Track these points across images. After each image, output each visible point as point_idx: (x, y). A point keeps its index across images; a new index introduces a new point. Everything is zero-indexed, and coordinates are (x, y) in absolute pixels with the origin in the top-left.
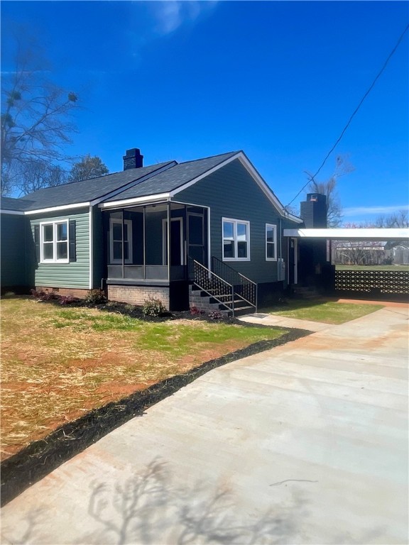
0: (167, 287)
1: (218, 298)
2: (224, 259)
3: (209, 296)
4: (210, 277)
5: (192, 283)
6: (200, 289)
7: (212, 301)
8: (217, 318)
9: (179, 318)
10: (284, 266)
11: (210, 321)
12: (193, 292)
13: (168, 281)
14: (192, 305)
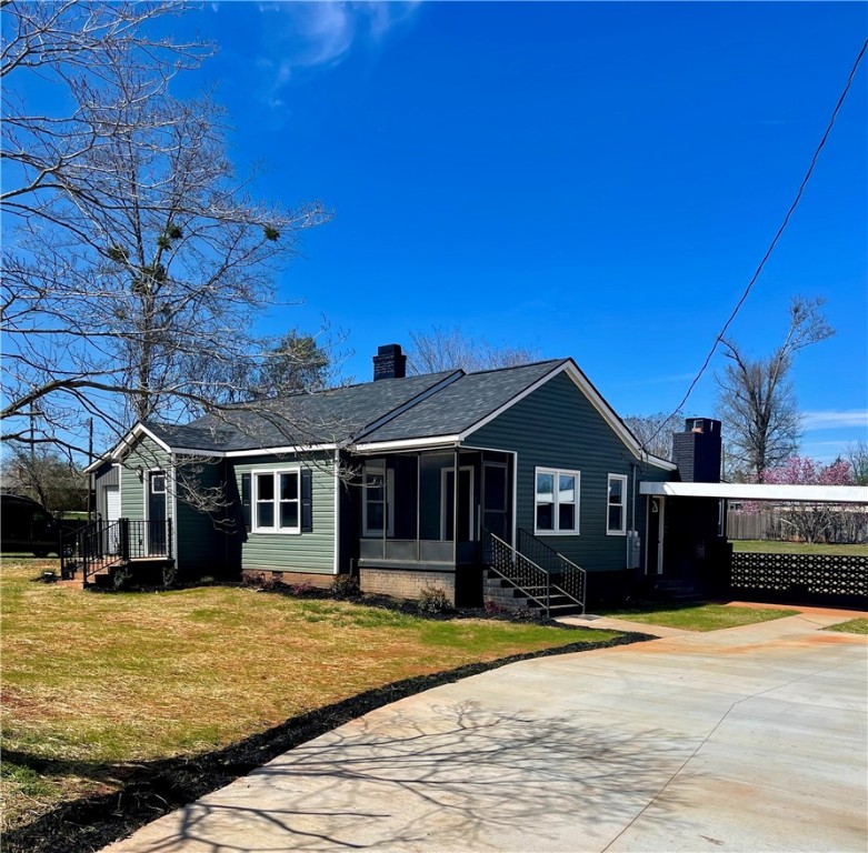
0: (452, 572)
1: (526, 590)
2: (538, 532)
3: (513, 586)
4: (514, 560)
5: (487, 567)
6: (500, 577)
7: (518, 594)
8: (523, 618)
9: (469, 617)
10: (638, 544)
11: (515, 621)
12: (489, 581)
13: (454, 563)
14: (488, 599)
